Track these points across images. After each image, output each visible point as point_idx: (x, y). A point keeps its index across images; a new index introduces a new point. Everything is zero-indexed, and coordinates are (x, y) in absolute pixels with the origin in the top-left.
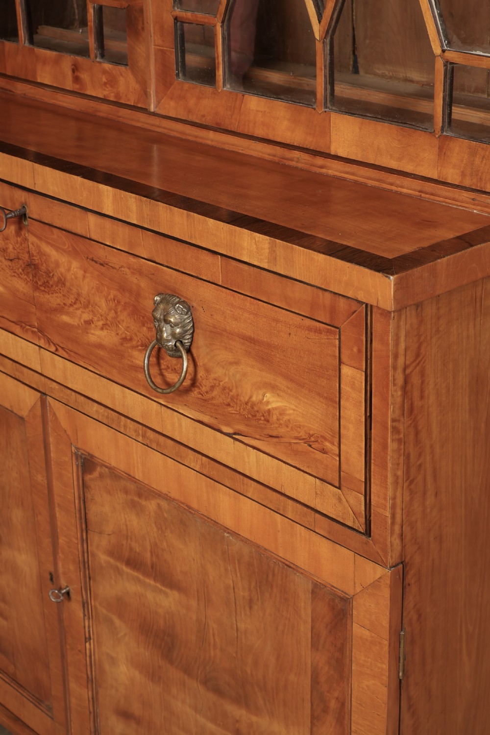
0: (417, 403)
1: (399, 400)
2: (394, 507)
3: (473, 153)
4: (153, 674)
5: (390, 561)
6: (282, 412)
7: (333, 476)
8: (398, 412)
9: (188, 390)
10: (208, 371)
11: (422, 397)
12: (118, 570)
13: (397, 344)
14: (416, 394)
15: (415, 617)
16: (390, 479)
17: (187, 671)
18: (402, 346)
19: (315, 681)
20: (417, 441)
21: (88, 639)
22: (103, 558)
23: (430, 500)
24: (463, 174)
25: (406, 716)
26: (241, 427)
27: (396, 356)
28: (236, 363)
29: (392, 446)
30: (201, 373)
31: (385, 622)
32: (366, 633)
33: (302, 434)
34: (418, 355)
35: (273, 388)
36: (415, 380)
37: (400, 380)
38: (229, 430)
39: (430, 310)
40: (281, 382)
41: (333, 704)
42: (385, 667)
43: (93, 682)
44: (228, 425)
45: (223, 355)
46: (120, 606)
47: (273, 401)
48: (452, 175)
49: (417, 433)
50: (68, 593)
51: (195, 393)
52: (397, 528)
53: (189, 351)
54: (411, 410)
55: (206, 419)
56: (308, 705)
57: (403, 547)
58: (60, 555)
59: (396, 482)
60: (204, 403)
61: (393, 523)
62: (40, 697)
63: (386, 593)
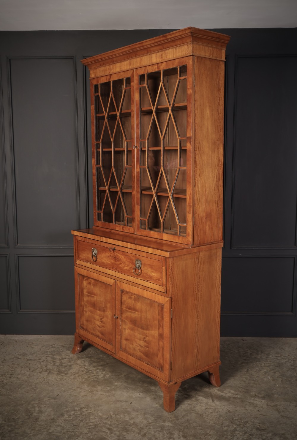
0: (173, 272)
1: (170, 271)
2: (170, 288)
3: (183, 238)
4: (132, 329)
5: (169, 297)
6: (154, 276)
7: (161, 285)
8: (170, 273)
9: (140, 275)
10: (143, 271)
11: (174, 271)
12: (127, 311)
13: (170, 263)
14: (173, 271)
15: (174, 308)
16: (169, 283)
17: (138, 327)
18: (171, 263)
19: (159, 321)
20: (173, 278)
21: (120, 326)
22: (124, 309)
23: (176, 288)
24: (182, 242)
25: (172, 325)
26: (148, 279)
27: (170, 265)
28: (148, 269)
29: (169, 278)
30: (142, 272)
31: (169, 307)
32: (166, 310)
33: (157, 279)
34: (173, 265)
35: (153, 272)
36: (173, 269)
37: (170, 268)
38: (146, 280)
39: (175, 258)
40: (154, 271)
41: (161, 325)
42: (169, 315)
43: (121, 334)
44: (146, 279)
45: (146, 268)
46: (127, 318)
47: (153, 274)
48: (180, 242)
49: (173, 277)
50: (117, 317)
51: (141, 275)
52: (170, 292)
53: (140, 268)
54: (172, 273)
55: (143, 279)
56: (158, 326)
57: (171, 295)
58: (116, 310)
59: (170, 284)
60: (143, 276)
61: (170, 291)
62: (110, 342)
63: (169, 302)
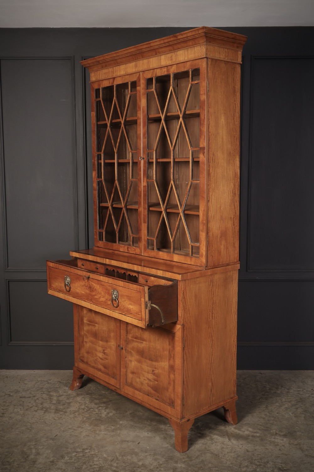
3: (195, 259)
4: (139, 361)
5: (181, 324)
11: (186, 296)
12: (133, 340)
15: (186, 336)
17: (146, 358)
19: (169, 352)
21: (126, 357)
22: (130, 338)
23: (188, 315)
24: (194, 263)
25: (185, 355)
31: (181, 336)
32: (178, 338)
39: (187, 281)
41: (172, 355)
42: (181, 344)
43: (126, 367)
46: (133, 348)
50: (122, 348)
56: (168, 357)
58: (121, 340)
59: (182, 310)
62: (114, 376)
63: (181, 330)
